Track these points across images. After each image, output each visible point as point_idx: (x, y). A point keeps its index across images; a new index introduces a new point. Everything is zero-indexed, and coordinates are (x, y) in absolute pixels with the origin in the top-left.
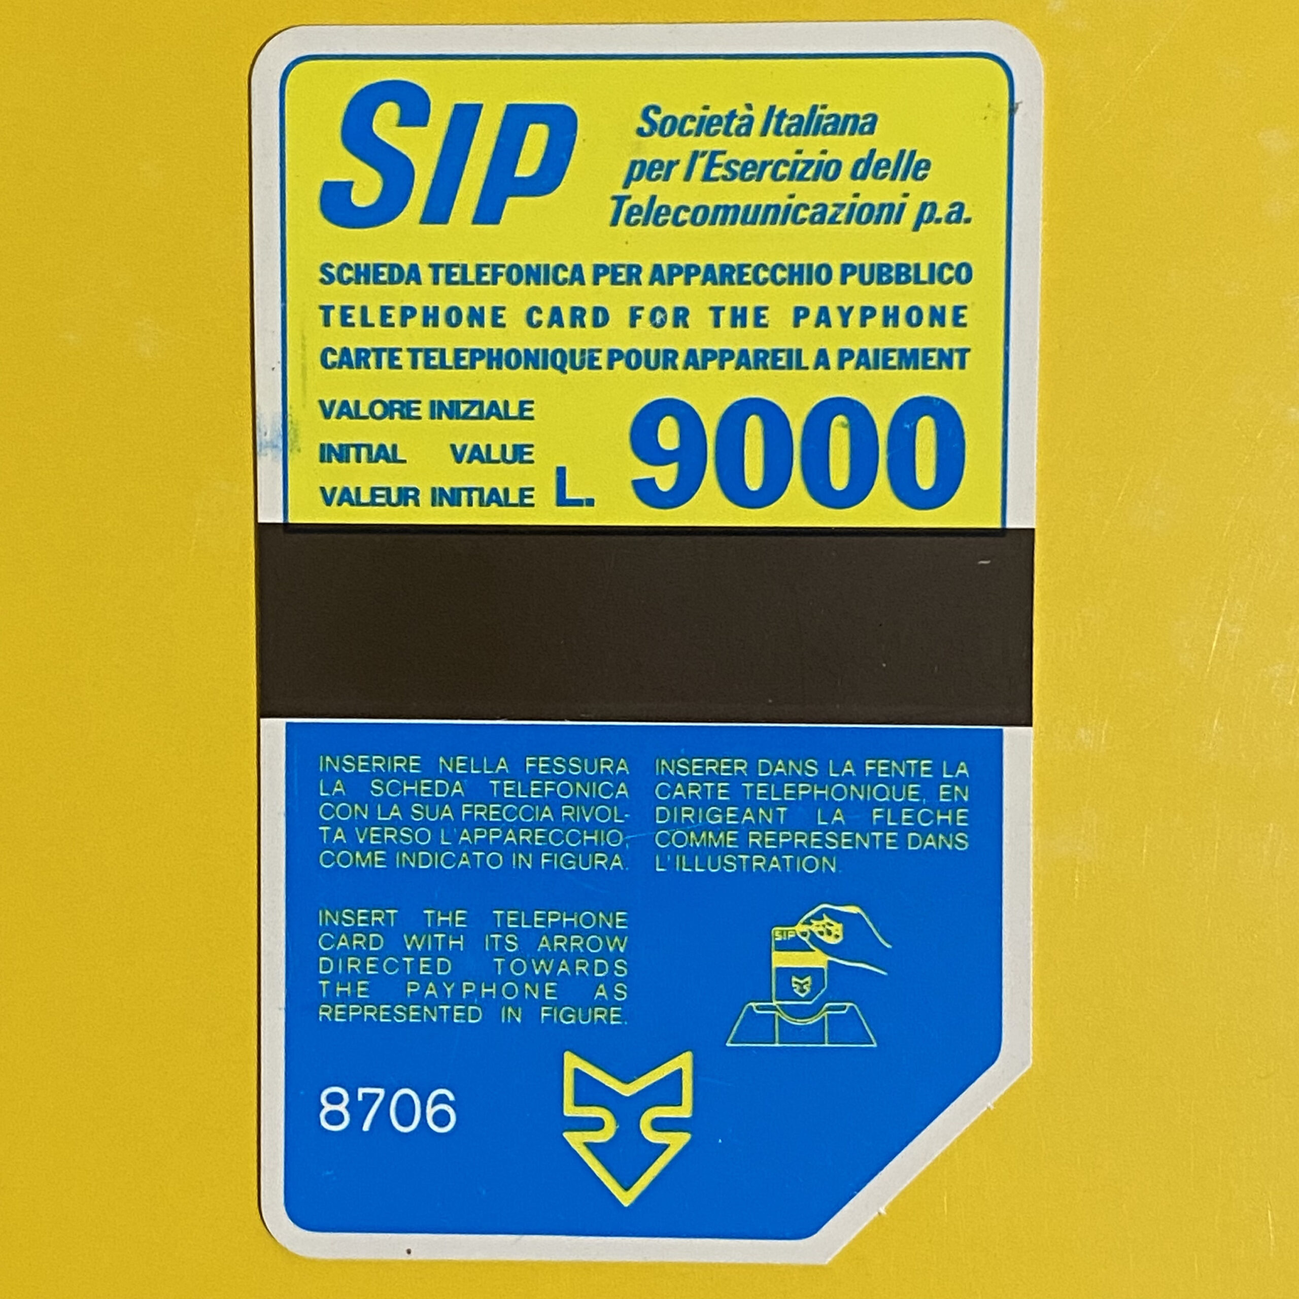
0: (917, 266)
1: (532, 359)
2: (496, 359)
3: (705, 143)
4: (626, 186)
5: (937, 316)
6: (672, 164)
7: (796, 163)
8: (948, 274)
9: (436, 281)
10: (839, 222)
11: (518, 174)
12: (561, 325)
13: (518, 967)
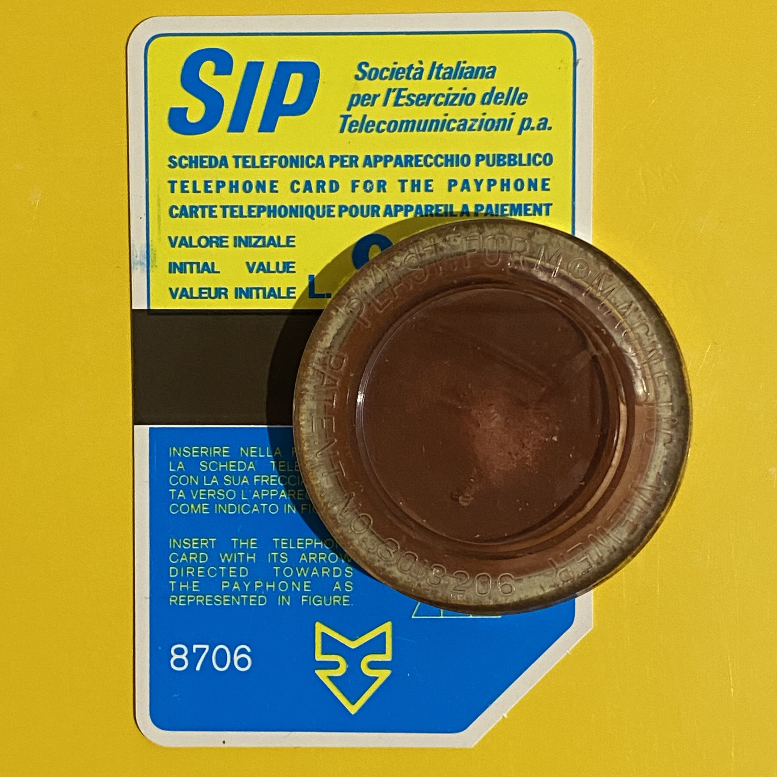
0: (521, 155)
1: (294, 211)
2: (272, 211)
3: (395, 84)
4: (349, 109)
5: (532, 184)
6: (376, 96)
7: (449, 95)
8: (538, 159)
9: (237, 166)
10: (474, 130)
11: (285, 102)
12: (311, 191)
13: (288, 571)
